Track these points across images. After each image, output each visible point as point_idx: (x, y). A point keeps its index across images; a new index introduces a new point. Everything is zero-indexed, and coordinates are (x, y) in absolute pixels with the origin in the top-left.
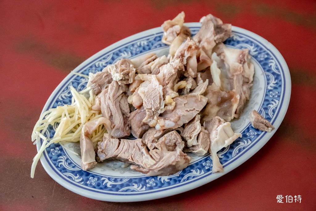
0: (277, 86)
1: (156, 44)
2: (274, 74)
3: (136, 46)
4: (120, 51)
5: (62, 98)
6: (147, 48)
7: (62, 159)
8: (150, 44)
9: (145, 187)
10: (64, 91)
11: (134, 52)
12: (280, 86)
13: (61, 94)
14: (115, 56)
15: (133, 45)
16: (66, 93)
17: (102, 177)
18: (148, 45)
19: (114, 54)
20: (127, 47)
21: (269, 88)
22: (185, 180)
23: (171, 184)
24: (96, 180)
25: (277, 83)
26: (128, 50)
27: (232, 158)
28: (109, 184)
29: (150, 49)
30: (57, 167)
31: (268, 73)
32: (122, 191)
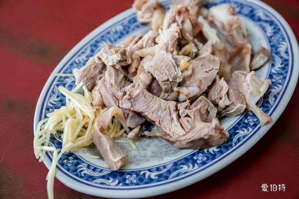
0: (276, 31)
1: (133, 26)
2: (266, 21)
3: (112, 33)
4: (97, 42)
5: (52, 104)
6: (125, 32)
7: (82, 167)
8: (127, 28)
9: (196, 165)
10: (51, 96)
11: (112, 39)
12: (279, 30)
13: (49, 100)
14: (94, 48)
15: (108, 33)
16: (54, 97)
17: (140, 171)
18: (125, 29)
19: (91, 46)
20: (103, 37)
21: (269, 35)
22: (237, 143)
23: (224, 152)
24: (135, 177)
25: (274, 28)
26: (104, 38)
27: (272, 106)
28: (153, 175)
29: (128, 32)
30: (81, 177)
31: (260, 23)
32: (173, 177)
